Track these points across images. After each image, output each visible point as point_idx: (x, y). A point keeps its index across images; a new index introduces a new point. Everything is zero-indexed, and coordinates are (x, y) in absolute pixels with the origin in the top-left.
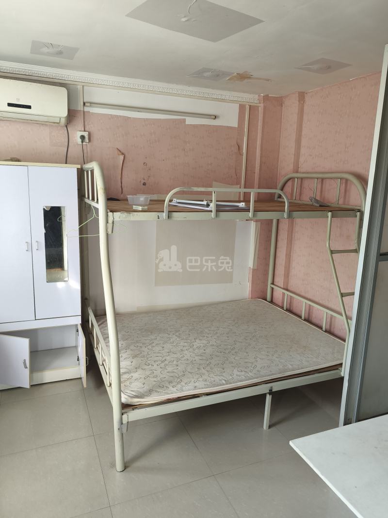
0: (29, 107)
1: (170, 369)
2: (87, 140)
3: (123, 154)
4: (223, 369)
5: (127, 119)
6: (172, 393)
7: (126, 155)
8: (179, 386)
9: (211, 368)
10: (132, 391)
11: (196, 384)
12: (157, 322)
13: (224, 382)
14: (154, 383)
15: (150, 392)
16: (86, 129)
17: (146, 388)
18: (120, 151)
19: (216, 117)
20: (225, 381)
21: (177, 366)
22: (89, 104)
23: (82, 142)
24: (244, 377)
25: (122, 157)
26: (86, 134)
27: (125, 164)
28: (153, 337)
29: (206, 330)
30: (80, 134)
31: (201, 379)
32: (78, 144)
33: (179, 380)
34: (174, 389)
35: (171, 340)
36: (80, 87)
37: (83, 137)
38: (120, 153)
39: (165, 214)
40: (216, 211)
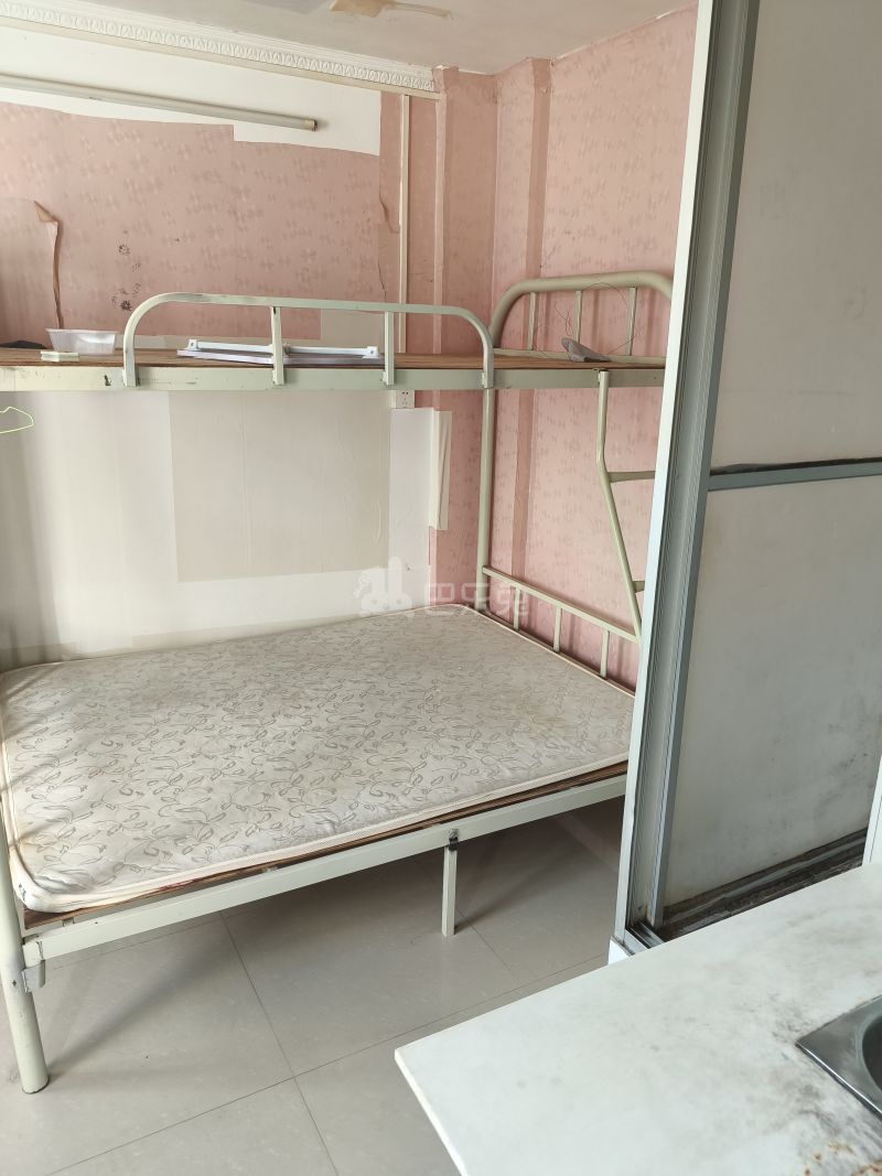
1: (186, 801)
3: (54, 219)
4: (334, 791)
5: (60, 118)
6: (178, 870)
7: (67, 223)
8: (203, 847)
9: (302, 793)
10: (61, 872)
11: (252, 840)
12: (183, 674)
13: (328, 827)
14: (133, 844)
15: (116, 870)
17: (108, 858)
18: (46, 212)
19: (316, 125)
20: (332, 823)
21: (210, 790)
24: (383, 811)
25: (52, 229)
27: (64, 250)
28: (159, 716)
29: (309, 691)
31: (266, 825)
33: (206, 830)
34: (187, 859)
35: (210, 722)
38: (45, 217)
39: (125, 375)
40: (285, 366)
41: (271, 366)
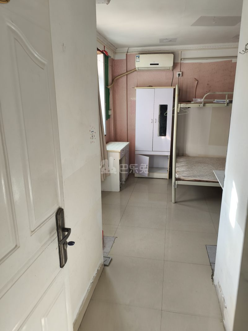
0: (158, 64)
1: (201, 173)
2: (181, 75)
3: (197, 80)
5: (200, 64)
7: (199, 81)
12: (206, 160)
16: (181, 71)
18: (196, 79)
22: (183, 59)
23: (179, 77)
25: (197, 82)
26: (181, 73)
27: (198, 85)
28: (200, 164)
30: (178, 73)
32: (177, 78)
35: (208, 166)
36: (180, 52)
37: (179, 75)
38: (196, 80)
39: (202, 105)
40: (227, 103)
41: (225, 103)
